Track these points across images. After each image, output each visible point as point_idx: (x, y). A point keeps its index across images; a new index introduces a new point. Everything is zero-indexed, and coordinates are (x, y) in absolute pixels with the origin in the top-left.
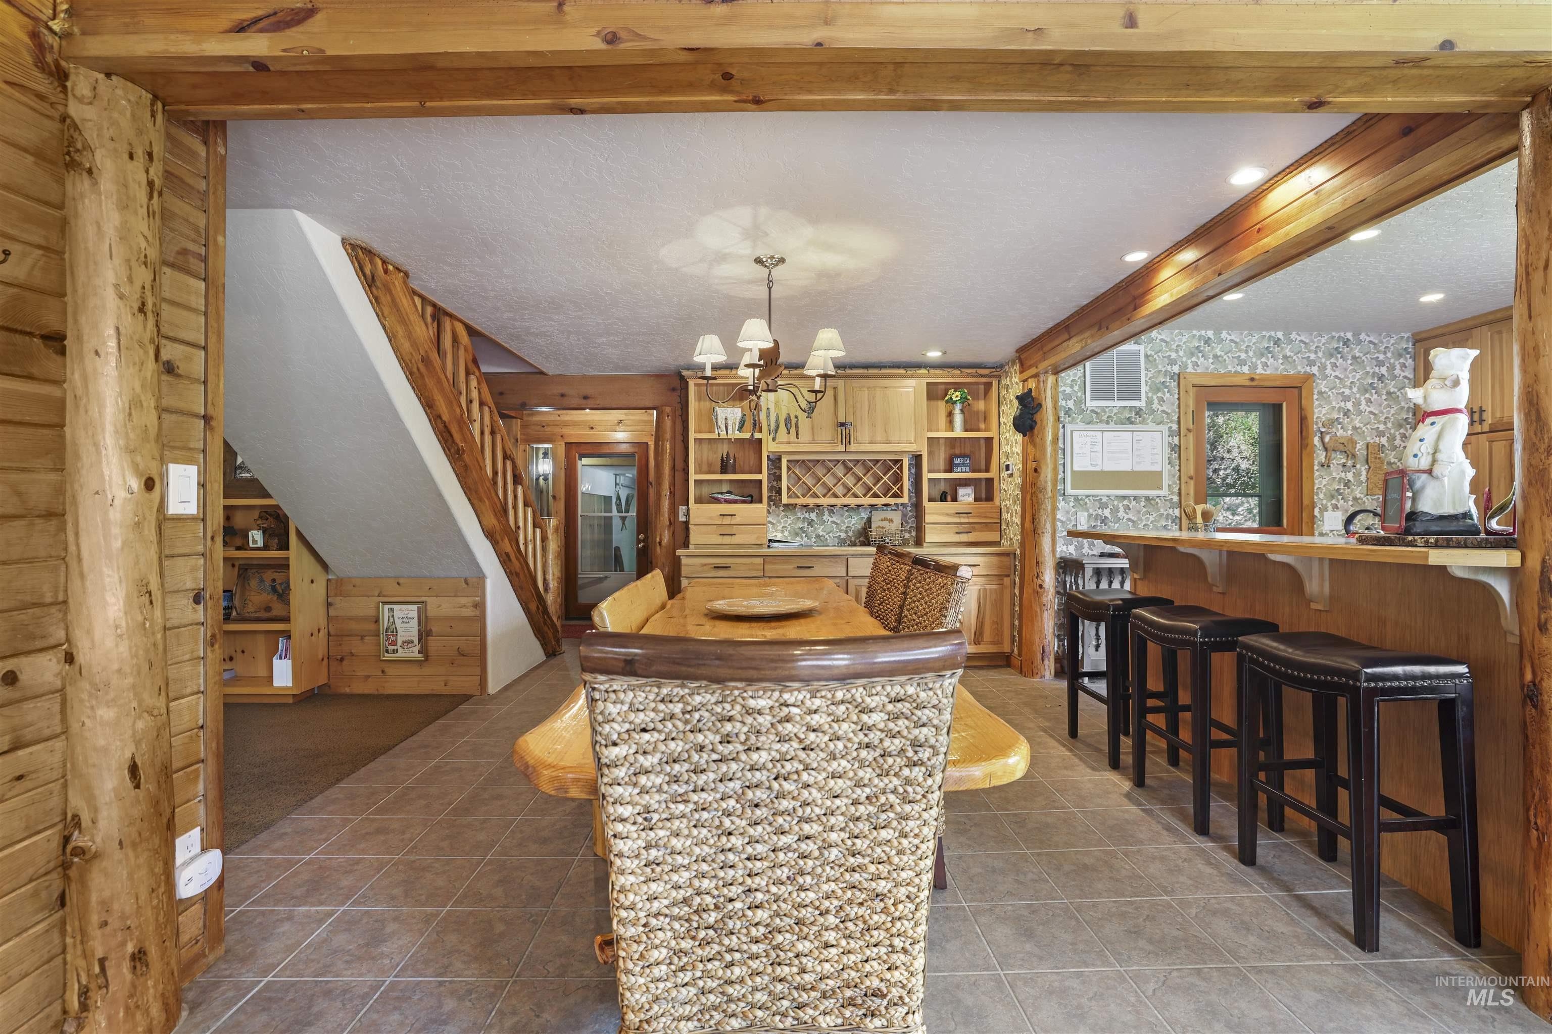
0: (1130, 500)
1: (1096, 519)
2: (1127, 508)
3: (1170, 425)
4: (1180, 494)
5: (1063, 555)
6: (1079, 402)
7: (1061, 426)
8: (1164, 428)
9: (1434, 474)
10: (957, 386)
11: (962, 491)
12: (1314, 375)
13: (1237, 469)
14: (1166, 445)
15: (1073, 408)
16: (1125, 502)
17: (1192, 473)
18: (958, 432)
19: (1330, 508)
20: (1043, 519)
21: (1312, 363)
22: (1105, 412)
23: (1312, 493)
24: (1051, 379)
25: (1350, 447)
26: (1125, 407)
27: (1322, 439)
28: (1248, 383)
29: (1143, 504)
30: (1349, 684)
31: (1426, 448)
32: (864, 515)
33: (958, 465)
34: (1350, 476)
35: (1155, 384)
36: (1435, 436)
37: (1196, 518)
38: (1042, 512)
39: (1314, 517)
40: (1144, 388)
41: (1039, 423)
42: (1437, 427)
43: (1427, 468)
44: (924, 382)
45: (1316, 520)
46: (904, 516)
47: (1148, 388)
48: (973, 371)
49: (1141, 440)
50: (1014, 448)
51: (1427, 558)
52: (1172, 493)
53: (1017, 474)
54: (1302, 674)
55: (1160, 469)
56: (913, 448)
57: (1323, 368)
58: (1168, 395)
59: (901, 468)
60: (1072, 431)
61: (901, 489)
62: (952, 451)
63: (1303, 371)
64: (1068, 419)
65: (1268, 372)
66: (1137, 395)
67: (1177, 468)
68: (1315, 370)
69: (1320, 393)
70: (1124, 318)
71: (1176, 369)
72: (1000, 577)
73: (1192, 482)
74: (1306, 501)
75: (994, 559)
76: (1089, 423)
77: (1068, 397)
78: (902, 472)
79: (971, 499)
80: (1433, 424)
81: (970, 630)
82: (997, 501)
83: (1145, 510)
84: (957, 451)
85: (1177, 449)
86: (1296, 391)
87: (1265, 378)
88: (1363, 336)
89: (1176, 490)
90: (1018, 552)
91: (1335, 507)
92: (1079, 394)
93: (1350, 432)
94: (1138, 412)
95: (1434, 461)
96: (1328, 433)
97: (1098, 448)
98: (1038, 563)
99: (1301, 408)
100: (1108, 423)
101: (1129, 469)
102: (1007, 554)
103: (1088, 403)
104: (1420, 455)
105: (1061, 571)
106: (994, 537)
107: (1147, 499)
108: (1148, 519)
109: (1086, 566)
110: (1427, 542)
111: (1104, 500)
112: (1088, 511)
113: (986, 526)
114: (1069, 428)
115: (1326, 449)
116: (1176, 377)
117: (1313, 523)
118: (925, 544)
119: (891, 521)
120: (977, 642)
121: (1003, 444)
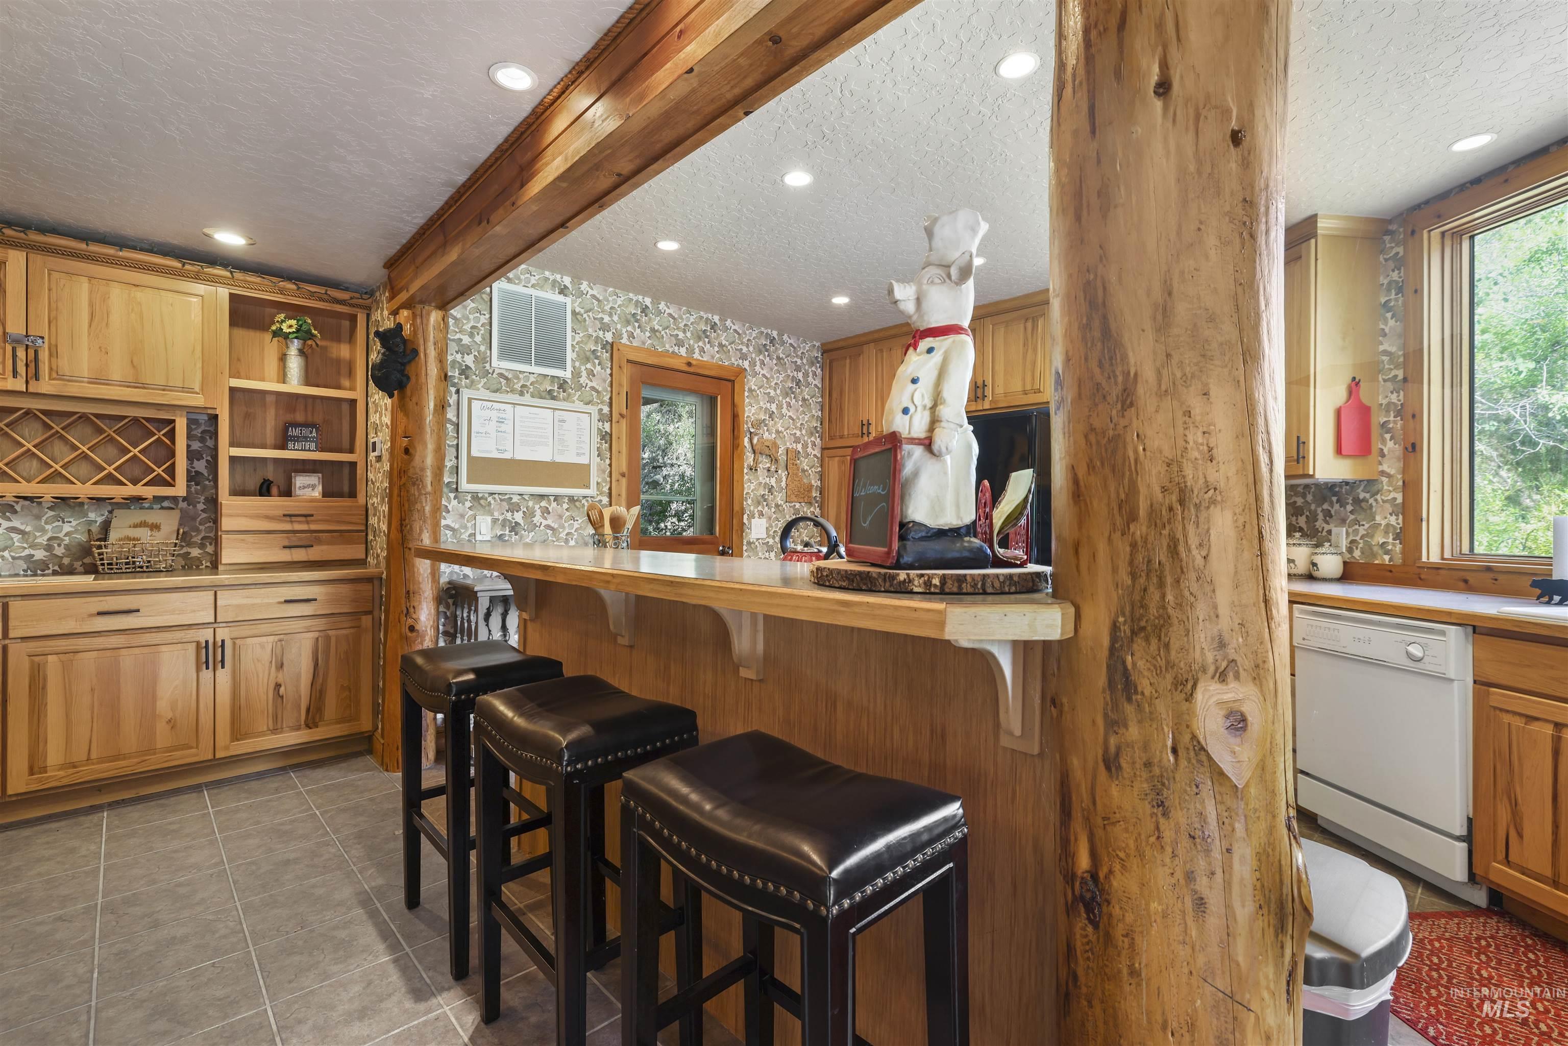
0: (549, 501)
1: (504, 526)
2: (546, 511)
3: (600, 406)
4: (610, 495)
5: (455, 578)
6: (482, 360)
7: (453, 390)
8: (593, 409)
9: (935, 448)
10: (293, 311)
11: (300, 481)
12: (745, 369)
13: (682, 476)
14: (595, 432)
15: (472, 366)
16: (544, 504)
17: (624, 469)
18: (294, 384)
19: (757, 515)
20: (416, 526)
21: (744, 357)
22: (518, 378)
23: (742, 499)
24: (435, 316)
25: (773, 451)
26: (546, 376)
27: (751, 440)
28: (685, 368)
29: (565, 506)
30: (805, 908)
31: (922, 395)
32: (96, 517)
33: (296, 439)
34: (773, 481)
35: (584, 351)
36: (935, 373)
37: (603, 526)
38: (416, 516)
39: (743, 524)
40: (570, 355)
41: (413, 379)
42: (937, 357)
43: (922, 435)
44: (223, 293)
45: (745, 527)
46: (185, 518)
47: (575, 355)
48: (322, 290)
49: (564, 421)
50: (383, 418)
51: (942, 624)
52: (601, 493)
53: (386, 456)
54: (724, 869)
55: (586, 462)
56: (198, 401)
57: (753, 364)
58: (598, 368)
59: (171, 435)
60: (470, 400)
61: (171, 471)
62: (289, 417)
63: (736, 363)
64: (464, 382)
65: (705, 359)
66: (561, 364)
67: (608, 462)
68: (746, 364)
69: (750, 390)
70: (508, 203)
71: (609, 337)
72: (355, 615)
73: (624, 481)
74: (736, 508)
75: (345, 589)
76: (496, 391)
77: (465, 350)
78: (173, 441)
79: (317, 493)
80: (930, 350)
81: (299, 706)
82: (361, 499)
83: (568, 514)
84: (300, 417)
85: (608, 438)
86: (729, 384)
87: (702, 365)
88: (785, 337)
89: (606, 489)
90: (384, 576)
91: (761, 514)
92: (482, 348)
93: (774, 436)
94: (563, 385)
95: (934, 422)
96: (756, 434)
97: (508, 427)
98: (408, 592)
99: (734, 405)
100: (521, 394)
101: (548, 459)
102: (369, 580)
103: (495, 362)
104: (912, 409)
105: (450, 601)
106: (356, 552)
107: (572, 499)
108: (571, 526)
109: (479, 594)
110: (928, 584)
111: (516, 499)
112: (492, 515)
113: (342, 536)
114: (466, 394)
115: (754, 452)
116: (609, 347)
117: (742, 531)
118: (221, 568)
119: (155, 527)
120: (311, 723)
121: (371, 411)
